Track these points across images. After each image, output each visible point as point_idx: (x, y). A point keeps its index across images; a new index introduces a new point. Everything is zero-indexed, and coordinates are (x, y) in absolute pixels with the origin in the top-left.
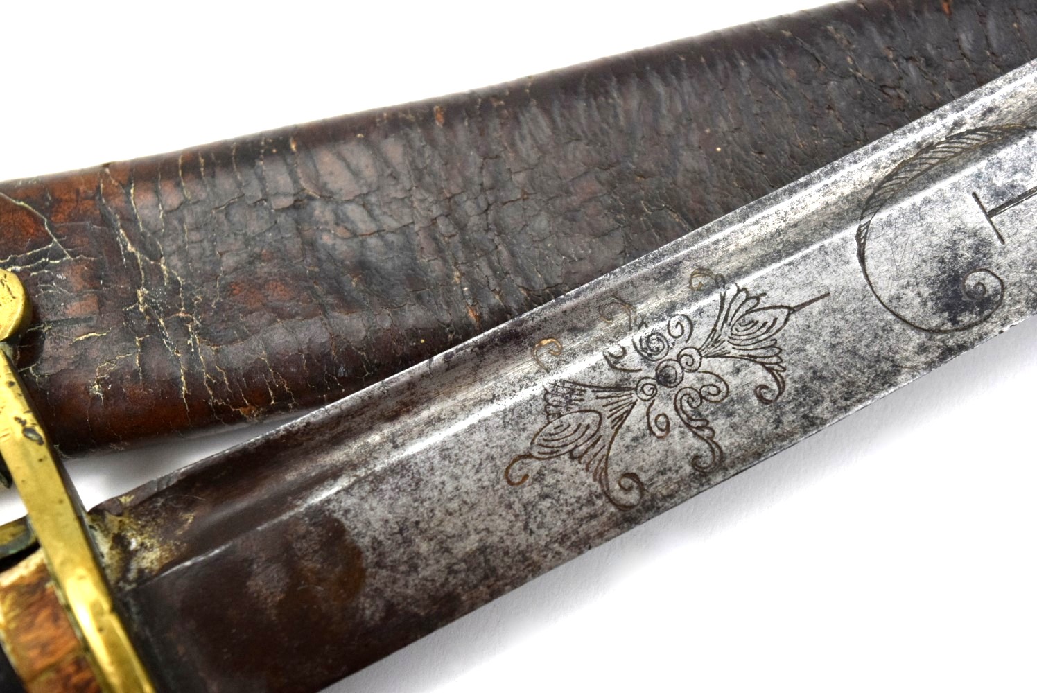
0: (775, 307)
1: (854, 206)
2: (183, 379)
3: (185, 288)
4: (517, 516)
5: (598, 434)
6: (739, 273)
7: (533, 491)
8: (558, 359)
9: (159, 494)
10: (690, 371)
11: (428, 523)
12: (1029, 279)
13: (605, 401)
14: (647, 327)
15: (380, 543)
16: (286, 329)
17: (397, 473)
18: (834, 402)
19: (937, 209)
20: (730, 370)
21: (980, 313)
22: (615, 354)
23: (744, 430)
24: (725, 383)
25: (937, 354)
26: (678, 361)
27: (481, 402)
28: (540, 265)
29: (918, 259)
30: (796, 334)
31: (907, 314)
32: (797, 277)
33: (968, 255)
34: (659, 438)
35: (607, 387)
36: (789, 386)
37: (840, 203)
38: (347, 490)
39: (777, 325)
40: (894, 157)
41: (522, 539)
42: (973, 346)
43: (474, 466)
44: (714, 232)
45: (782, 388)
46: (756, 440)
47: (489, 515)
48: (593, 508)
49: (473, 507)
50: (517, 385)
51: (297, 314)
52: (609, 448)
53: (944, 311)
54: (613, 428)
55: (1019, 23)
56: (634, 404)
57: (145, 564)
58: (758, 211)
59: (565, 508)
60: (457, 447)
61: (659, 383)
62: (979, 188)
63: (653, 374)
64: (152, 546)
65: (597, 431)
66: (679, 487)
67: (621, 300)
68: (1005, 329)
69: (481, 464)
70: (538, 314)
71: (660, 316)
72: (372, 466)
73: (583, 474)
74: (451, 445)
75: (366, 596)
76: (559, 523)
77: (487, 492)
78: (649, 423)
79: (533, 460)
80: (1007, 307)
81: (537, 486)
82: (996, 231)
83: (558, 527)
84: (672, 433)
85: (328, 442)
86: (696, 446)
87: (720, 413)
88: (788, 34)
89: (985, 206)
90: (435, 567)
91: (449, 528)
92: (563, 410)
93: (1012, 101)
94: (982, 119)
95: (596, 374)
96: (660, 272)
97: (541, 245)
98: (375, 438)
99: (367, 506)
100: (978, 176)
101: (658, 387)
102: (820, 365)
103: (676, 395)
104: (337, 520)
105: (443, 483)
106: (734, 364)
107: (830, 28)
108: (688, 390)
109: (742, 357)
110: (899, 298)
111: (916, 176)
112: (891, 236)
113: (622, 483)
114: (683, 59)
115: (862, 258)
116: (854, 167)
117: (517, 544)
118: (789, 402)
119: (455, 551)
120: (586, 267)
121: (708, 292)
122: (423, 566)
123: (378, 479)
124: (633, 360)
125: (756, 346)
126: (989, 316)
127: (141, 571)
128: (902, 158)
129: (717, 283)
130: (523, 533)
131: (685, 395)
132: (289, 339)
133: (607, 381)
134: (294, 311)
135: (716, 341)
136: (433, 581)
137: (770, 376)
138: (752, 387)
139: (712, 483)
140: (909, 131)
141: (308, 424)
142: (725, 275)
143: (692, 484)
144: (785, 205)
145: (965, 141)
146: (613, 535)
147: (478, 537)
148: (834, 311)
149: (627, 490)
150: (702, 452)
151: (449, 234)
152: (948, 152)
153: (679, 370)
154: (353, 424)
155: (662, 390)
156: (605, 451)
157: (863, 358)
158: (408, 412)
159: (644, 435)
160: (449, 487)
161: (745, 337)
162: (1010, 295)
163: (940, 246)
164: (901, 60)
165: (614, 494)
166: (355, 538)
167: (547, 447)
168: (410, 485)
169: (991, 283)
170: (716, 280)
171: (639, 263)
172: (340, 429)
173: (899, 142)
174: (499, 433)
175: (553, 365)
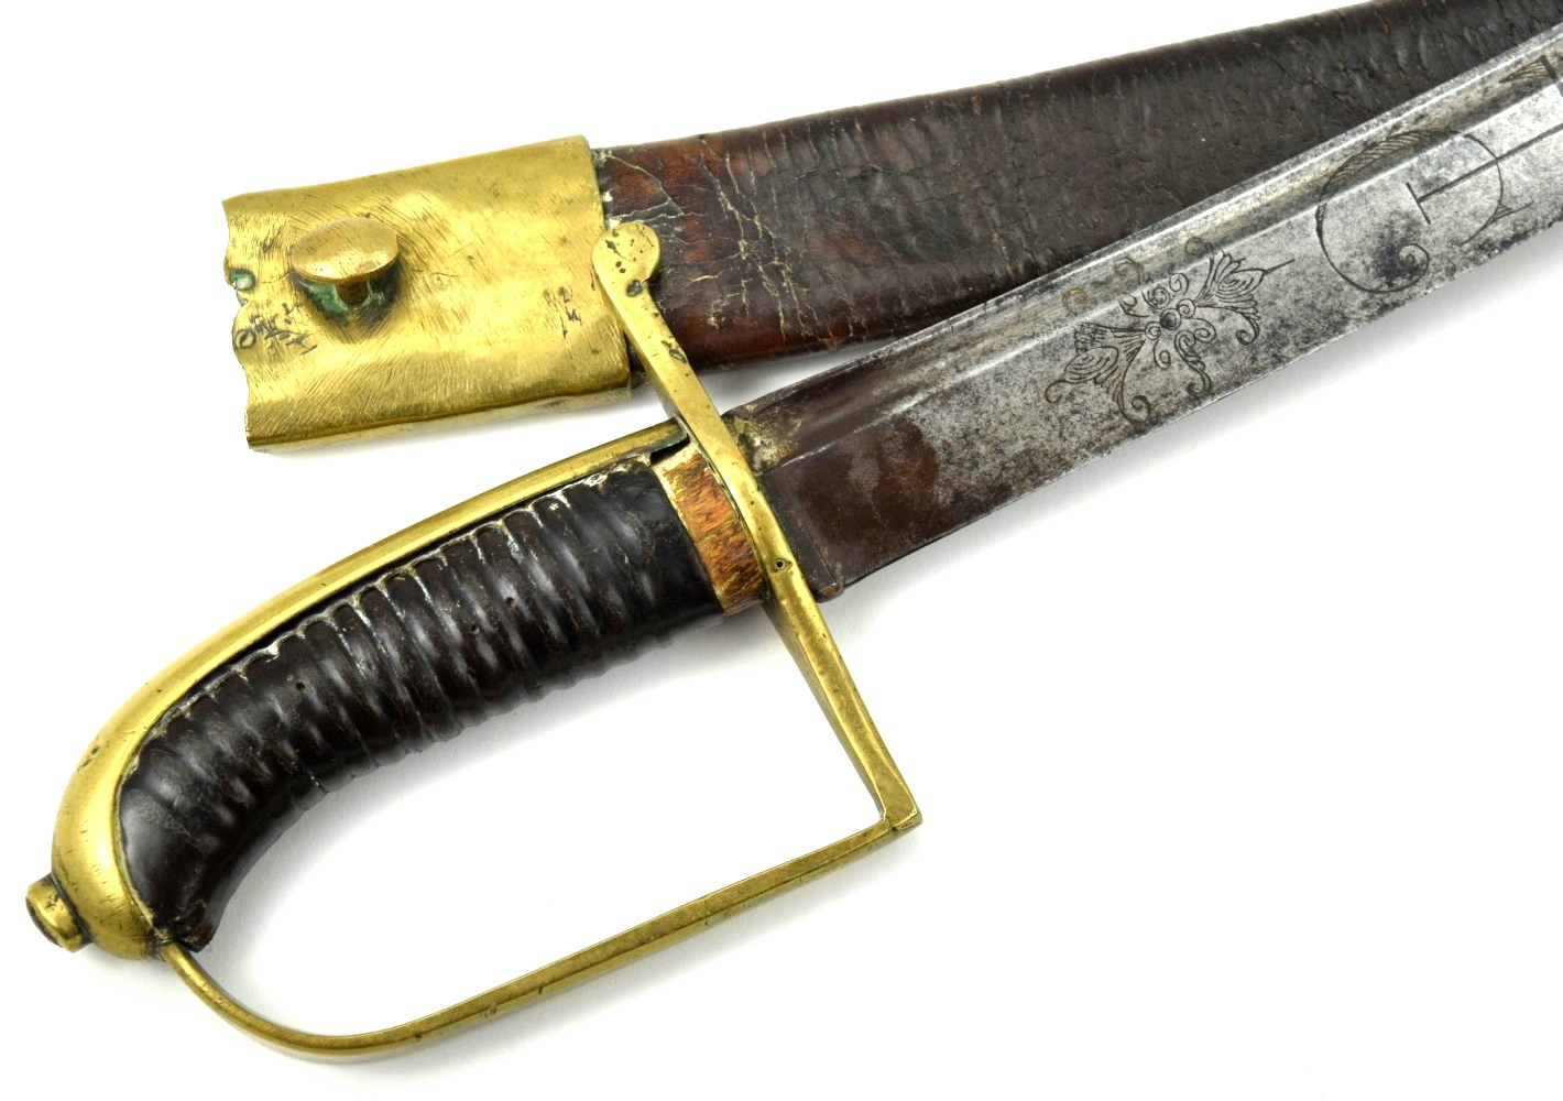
0: (1252, 269)
1: (1313, 190)
2: (781, 314)
3: (778, 241)
4: (1053, 426)
5: (1116, 366)
6: (1224, 242)
7: (1066, 408)
8: (1083, 306)
9: (777, 402)
10: (1187, 318)
11: (986, 430)
12: (1449, 253)
13: (1121, 340)
14: (1153, 282)
15: (949, 445)
16: (862, 276)
17: (961, 391)
18: (1297, 344)
19: (1379, 195)
20: (1217, 318)
21: (1411, 278)
22: (1129, 303)
23: (1227, 365)
24: (1213, 328)
25: (1376, 310)
26: (1178, 309)
27: (1024, 338)
29: (1363, 234)
30: (1268, 291)
31: (1354, 277)
32: (1270, 247)
33: (1402, 232)
34: (1163, 369)
35: (1122, 329)
36: (1263, 331)
37: (1303, 188)
38: (923, 404)
39: (1254, 284)
40: (1346, 153)
41: (1058, 445)
42: (1404, 303)
43: (1020, 388)
44: (1206, 209)
45: (1256, 335)
46: (1237, 373)
47: (1033, 425)
48: (1112, 422)
49: (1020, 419)
50: (1052, 325)
51: (870, 264)
52: (1124, 377)
53: (1381, 276)
54: (1127, 360)
55: (1444, 44)
56: (1143, 342)
57: (766, 457)
58: (1240, 192)
59: (1090, 422)
60: (1007, 373)
61: (1163, 326)
62: (1412, 179)
63: (1158, 319)
64: (770, 444)
65: (1115, 362)
66: (1178, 407)
67: (1132, 261)
68: (1429, 291)
69: (1026, 386)
71: (1163, 274)
72: (941, 386)
73: (1104, 395)
74: (1002, 371)
75: (939, 485)
76: (1086, 433)
77: (1031, 407)
78: (1155, 358)
79: (1066, 384)
80: (1431, 274)
81: (1069, 404)
82: (1424, 214)
83: (1085, 436)
84: (1172, 365)
85: (905, 367)
86: (1191, 376)
87: (1209, 351)
88: (1258, 45)
89: (1416, 193)
90: (992, 464)
91: (1002, 435)
92: (1089, 346)
93: (1439, 109)
94: (1415, 124)
95: (1114, 318)
98: (942, 364)
99: (938, 416)
100: (1411, 169)
101: (1162, 329)
102: (1287, 316)
103: (1176, 337)
104: (915, 427)
105: (997, 400)
106: (1221, 313)
107: (1293, 42)
108: (1185, 333)
109: (1226, 308)
110: (1348, 265)
111: (1363, 168)
112: (1343, 216)
113: (1134, 404)
114: (1174, 64)
115: (1320, 232)
116: (1315, 160)
117: (1054, 448)
118: (1262, 344)
119: (1006, 452)
120: (1103, 233)
121: (1200, 256)
122: (982, 463)
123: (946, 396)
124: (1143, 308)
125: (1237, 299)
126: (1417, 280)
127: (764, 463)
128: (1352, 153)
129: (1207, 249)
130: (1058, 440)
131: (1182, 336)
133: (1122, 324)
134: (867, 262)
135: (1207, 295)
136: (990, 475)
137: (1248, 323)
138: (1234, 331)
139: (1203, 405)
140: (1358, 131)
142: (1213, 243)
143: (1187, 405)
144: (1260, 188)
145: (1401, 141)
146: (1127, 442)
147: (1024, 442)
148: (1298, 274)
149: (1138, 409)
150: (1195, 381)
151: (988, 203)
152: (1388, 149)
153: (1178, 317)
155: (1165, 332)
156: (1121, 379)
157: (1319, 311)
158: (966, 346)
159: (1151, 367)
160: (1002, 403)
161: (1229, 293)
162: (1433, 265)
163: (1380, 225)
164: (1350, 71)
165: (1127, 412)
166: (930, 441)
167: (1077, 374)
168: (971, 401)
169: (1419, 255)
170: (1206, 246)
173: (1350, 141)
174: (1040, 362)
175: (1080, 311)
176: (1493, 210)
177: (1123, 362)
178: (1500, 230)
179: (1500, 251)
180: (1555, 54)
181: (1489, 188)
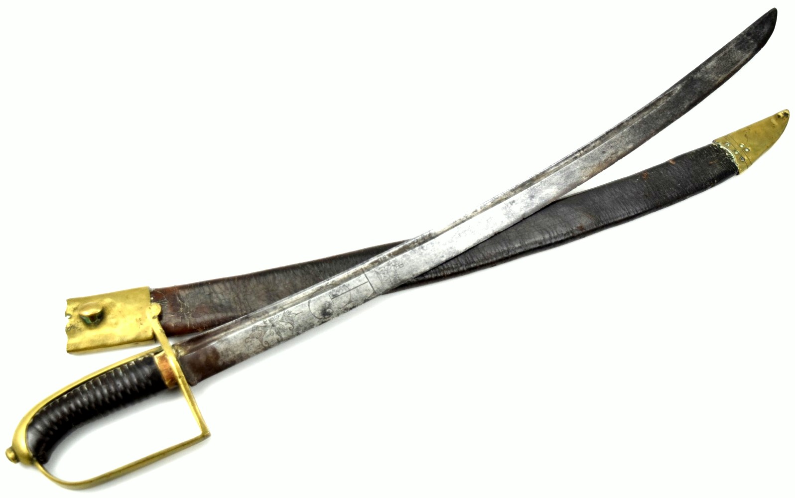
0: (293, 314)
1: (308, 297)
4: (246, 348)
6: (288, 308)
9: (184, 343)
10: (278, 324)
11: (231, 349)
12: (338, 310)
14: (271, 317)
15: (223, 352)
17: (226, 340)
18: (302, 330)
19: (323, 298)
21: (329, 316)
23: (286, 334)
24: (284, 326)
25: (321, 323)
27: (241, 329)
29: (319, 306)
31: (316, 316)
33: (328, 306)
34: (272, 335)
36: (295, 327)
38: (217, 343)
39: (293, 317)
40: (316, 289)
41: (247, 352)
42: (327, 321)
43: (239, 339)
46: (289, 336)
47: (242, 348)
48: (260, 347)
49: (239, 346)
52: (263, 337)
53: (322, 315)
57: (181, 354)
58: (291, 297)
59: (255, 347)
62: (331, 294)
63: (271, 325)
64: (182, 351)
66: (275, 344)
67: (267, 312)
69: (241, 339)
72: (222, 339)
74: (236, 336)
75: (220, 361)
77: (242, 344)
78: (270, 333)
79: (250, 338)
80: (334, 315)
81: (250, 343)
82: (333, 302)
83: (253, 350)
84: (274, 335)
87: (283, 332)
89: (331, 297)
90: (232, 356)
91: (235, 350)
92: (255, 330)
98: (222, 334)
99: (220, 345)
100: (330, 292)
102: (301, 324)
104: (215, 348)
109: (287, 322)
110: (315, 313)
111: (320, 292)
112: (314, 302)
115: (309, 305)
116: (309, 290)
118: (295, 330)
119: (235, 354)
122: (230, 356)
123: (223, 341)
124: (268, 322)
125: (289, 320)
126: (331, 316)
127: (181, 356)
128: (318, 289)
129: (284, 309)
135: (282, 319)
136: (232, 358)
137: (291, 326)
138: (288, 327)
144: (296, 296)
147: (240, 351)
148: (304, 315)
149: (266, 344)
150: (279, 338)
153: (276, 324)
155: (273, 327)
157: (308, 323)
159: (269, 335)
160: (235, 343)
163: (323, 304)
165: (263, 345)
166: (218, 351)
167: (252, 336)
168: (228, 342)
169: (331, 311)
173: (317, 286)
174: (244, 334)
176: (348, 301)
177: (263, 334)
178: (350, 306)
179: (350, 310)
180: (364, 267)
181: (348, 296)
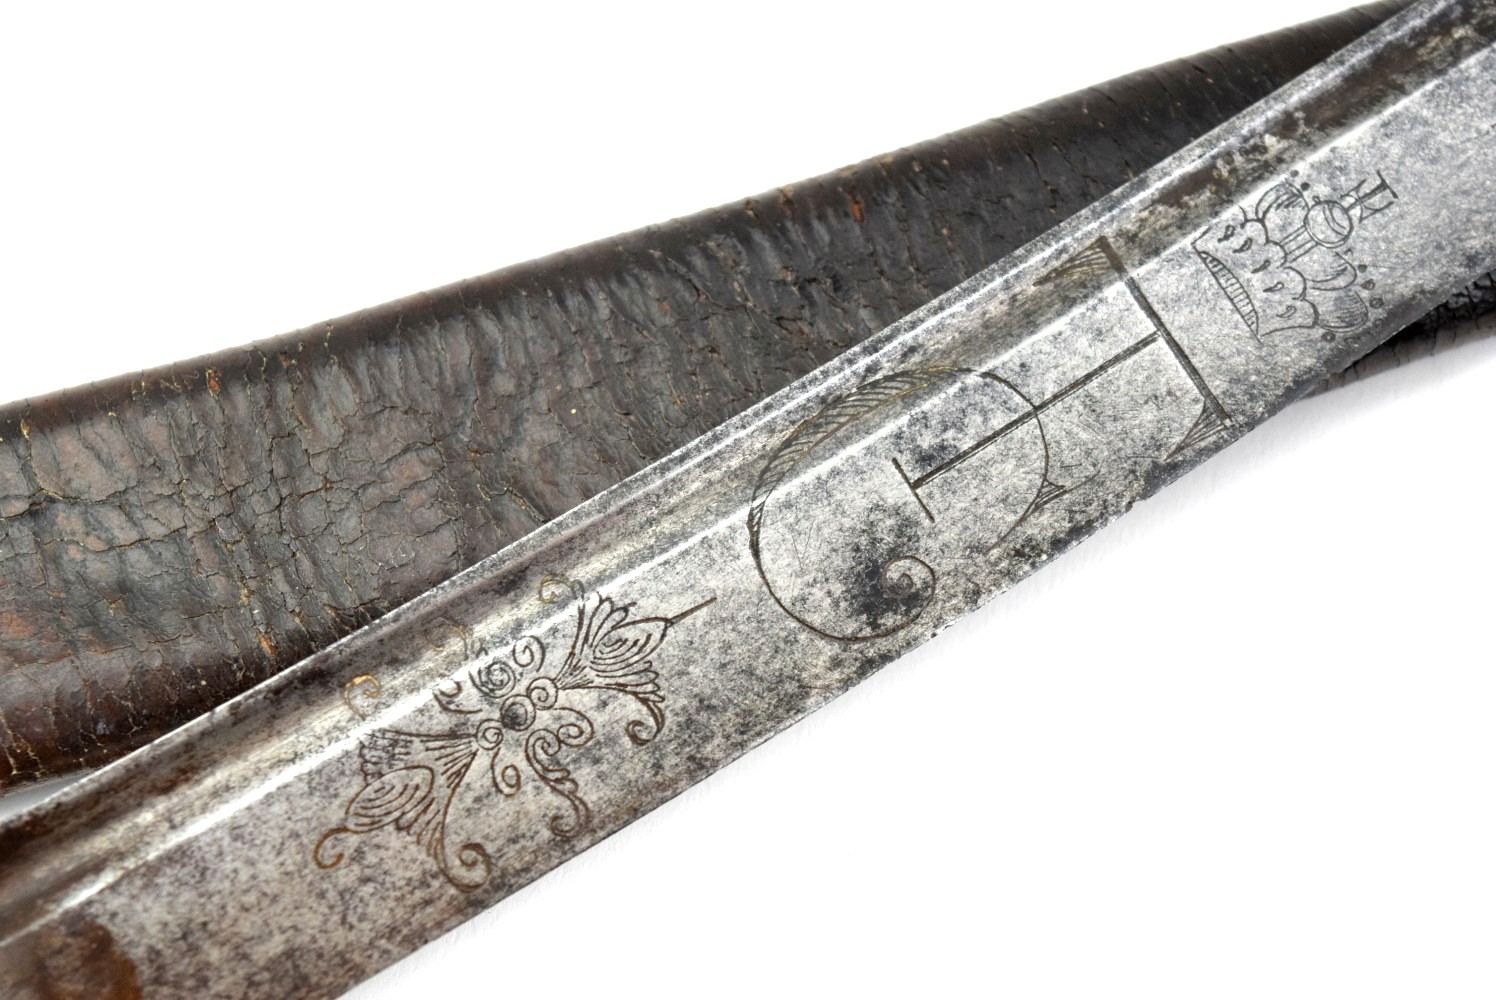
0: (648, 620)
1: (743, 482)
4: (331, 907)
5: (431, 796)
6: (601, 579)
7: (351, 874)
8: (376, 701)
10: (544, 708)
11: (219, 923)
12: (967, 566)
13: (437, 754)
14: (487, 654)
15: (158, 953)
16: (26, 675)
17: (176, 862)
18: (728, 737)
19: (848, 482)
20: (594, 704)
21: (908, 612)
22: (448, 691)
23: (615, 781)
24: (589, 721)
25: (854, 669)
26: (528, 696)
27: (279, 763)
28: (352, 574)
29: (826, 549)
30: (676, 653)
31: (815, 619)
32: (674, 580)
33: (889, 539)
34: (508, 796)
35: (439, 736)
36: (670, 720)
37: (726, 480)
38: (113, 888)
39: (652, 644)
40: (793, 417)
41: (340, 937)
42: (898, 654)
43: (274, 847)
44: (568, 526)
45: (660, 724)
46: (630, 792)
47: (296, 908)
48: (428, 891)
49: (275, 899)
50: (325, 738)
51: (40, 656)
52: (446, 813)
53: (861, 613)
54: (449, 787)
55: (950, 227)
56: (475, 754)
58: (622, 496)
59: (393, 894)
60: (251, 824)
61: (505, 725)
62: (900, 451)
63: (497, 715)
65: (429, 792)
66: (536, 857)
67: (455, 617)
68: (938, 631)
69: (282, 844)
70: (347, 645)
71: (503, 639)
72: (142, 855)
73: (413, 848)
74: (243, 822)
76: (386, 913)
77: (292, 879)
78: (494, 779)
79: (348, 834)
80: (940, 604)
81: (356, 868)
82: (924, 507)
83: (384, 918)
84: (523, 789)
85: (86, 825)
86: (555, 804)
87: (583, 760)
88: (656, 252)
89: (909, 475)
90: (231, 979)
91: (246, 928)
92: (385, 768)
93: (939, 336)
94: (903, 362)
95: (425, 719)
96: (501, 583)
97: (351, 548)
98: (146, 817)
99: (139, 907)
100: (899, 436)
101: (504, 731)
102: (708, 691)
103: (528, 741)
104: (101, 927)
105: (235, 871)
106: (599, 696)
107: (711, 244)
108: (543, 733)
109: (608, 687)
110: (804, 600)
111: (821, 440)
112: (792, 520)
113: (464, 857)
114: (524, 293)
115: (756, 552)
116: (742, 433)
117: (333, 944)
118: (670, 741)
119: (255, 957)
120: (409, 575)
121: (562, 604)
122: (214, 979)
123: (152, 871)
124: (470, 698)
125: (626, 670)
126: (918, 615)
128: (803, 417)
129: (574, 593)
130: (341, 928)
131: (539, 739)
132: (31, 689)
133: (439, 728)
134: (35, 653)
137: (645, 709)
138: (623, 724)
139: (577, 849)
140: (810, 382)
141: (59, 805)
142: (583, 581)
143: (552, 853)
144: (657, 485)
145: (882, 390)
146: (454, 923)
147: (283, 938)
148: (723, 621)
149: (471, 865)
150: (563, 812)
151: (232, 540)
152: (861, 406)
153: (530, 708)
154: (117, 801)
155: (510, 735)
156: (439, 818)
157: (761, 679)
158: (187, 780)
159: (489, 794)
160: (244, 875)
161: (612, 661)
162: (943, 588)
163: (854, 529)
164: (801, 283)
165: (454, 872)
166: (126, 949)
167: (365, 816)
168: (194, 876)
169: (919, 574)
170: (572, 588)
171: (474, 572)
172: (100, 808)
173: (797, 397)
174: (304, 802)
175: (370, 710)
176: (1035, 491)
177: (441, 789)
178: (1047, 522)
179: (1051, 557)
180: (1120, 234)
181: (1024, 456)
